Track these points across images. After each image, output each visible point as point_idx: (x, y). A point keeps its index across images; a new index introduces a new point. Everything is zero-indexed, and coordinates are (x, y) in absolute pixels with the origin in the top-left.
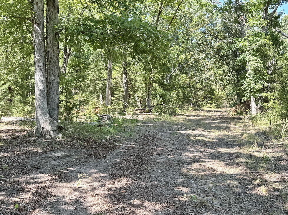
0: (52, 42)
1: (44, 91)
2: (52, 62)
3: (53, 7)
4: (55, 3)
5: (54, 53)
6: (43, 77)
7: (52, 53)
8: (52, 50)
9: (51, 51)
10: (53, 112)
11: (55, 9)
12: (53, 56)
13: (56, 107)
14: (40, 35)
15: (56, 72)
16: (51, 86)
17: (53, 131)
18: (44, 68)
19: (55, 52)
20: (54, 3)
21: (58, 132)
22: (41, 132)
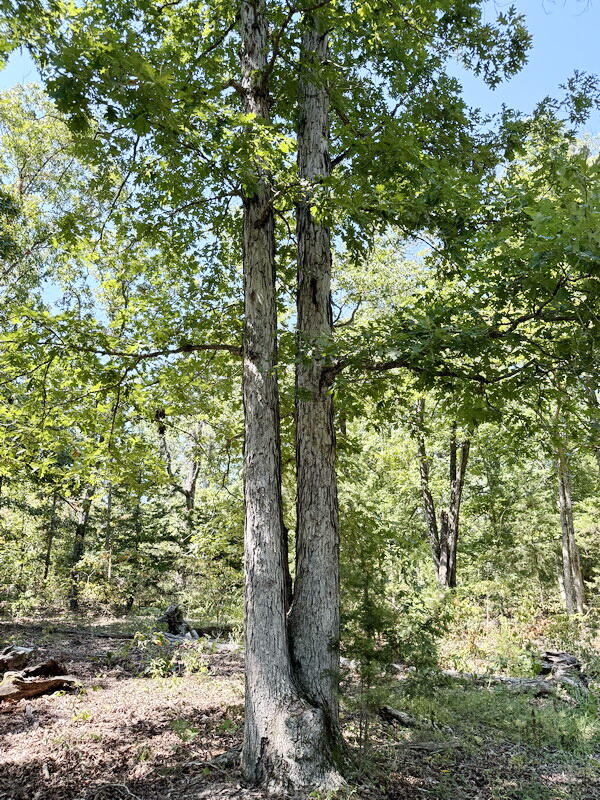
0: (309, 411)
1: (270, 583)
2: (308, 476)
3: (313, 306)
4: (318, 293)
5: (314, 443)
6: (269, 530)
7: (309, 445)
8: (308, 435)
9: (307, 438)
10: (312, 668)
11: (317, 311)
12: (312, 453)
13: (325, 648)
14: (260, 389)
15: (324, 508)
16: (306, 561)
17: (297, 760)
18: (273, 497)
19: (318, 441)
20: (315, 292)
21: (323, 765)
22: (259, 759)
